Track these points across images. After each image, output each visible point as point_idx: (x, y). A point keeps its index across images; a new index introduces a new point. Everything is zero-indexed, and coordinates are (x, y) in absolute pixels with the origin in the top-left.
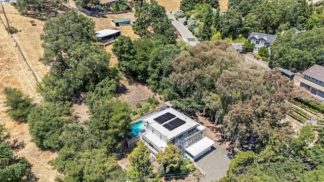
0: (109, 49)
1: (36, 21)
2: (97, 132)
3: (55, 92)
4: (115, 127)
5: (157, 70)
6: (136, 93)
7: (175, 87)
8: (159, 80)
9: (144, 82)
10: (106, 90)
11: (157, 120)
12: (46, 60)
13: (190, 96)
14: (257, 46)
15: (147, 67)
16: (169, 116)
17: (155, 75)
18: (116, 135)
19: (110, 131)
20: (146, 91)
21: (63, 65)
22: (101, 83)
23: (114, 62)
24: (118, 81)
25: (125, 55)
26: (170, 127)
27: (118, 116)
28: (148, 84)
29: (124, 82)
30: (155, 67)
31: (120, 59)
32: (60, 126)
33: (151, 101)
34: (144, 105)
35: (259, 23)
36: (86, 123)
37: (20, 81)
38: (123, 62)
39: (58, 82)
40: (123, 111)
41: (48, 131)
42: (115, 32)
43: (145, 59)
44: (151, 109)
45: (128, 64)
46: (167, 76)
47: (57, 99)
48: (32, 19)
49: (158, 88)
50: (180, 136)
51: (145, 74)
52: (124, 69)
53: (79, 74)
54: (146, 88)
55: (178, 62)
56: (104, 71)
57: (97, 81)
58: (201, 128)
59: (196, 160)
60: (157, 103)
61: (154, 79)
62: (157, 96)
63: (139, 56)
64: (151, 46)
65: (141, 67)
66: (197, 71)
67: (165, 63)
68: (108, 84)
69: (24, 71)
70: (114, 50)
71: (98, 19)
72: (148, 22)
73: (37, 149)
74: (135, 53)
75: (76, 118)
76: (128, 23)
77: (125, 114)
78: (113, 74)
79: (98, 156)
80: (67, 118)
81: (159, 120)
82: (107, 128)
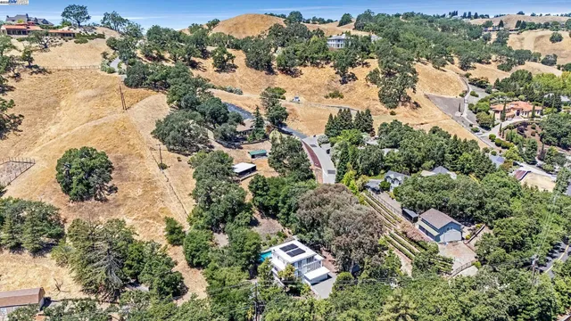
0: (245, 185)
1: (182, 157)
2: (234, 253)
3: (202, 222)
4: (248, 250)
5: (286, 206)
6: (267, 226)
7: (301, 223)
8: (288, 215)
9: (274, 217)
10: (243, 222)
11: (283, 249)
12: (195, 195)
13: (313, 231)
14: (392, 185)
15: (278, 202)
16: (293, 246)
17: (284, 210)
18: (248, 257)
19: (244, 253)
20: (277, 225)
21: (209, 200)
22: (238, 216)
23: (249, 198)
24: (251, 214)
25: (259, 192)
26: (292, 255)
27: (251, 243)
28: (278, 219)
29: (257, 215)
30: (285, 203)
31: (255, 194)
32: (207, 248)
33: (279, 234)
34: (273, 238)
35: (402, 159)
36: (225, 248)
37: (172, 211)
38: (257, 198)
39: (204, 214)
40: (256, 238)
41: (198, 251)
42: (251, 166)
43: (277, 195)
44: (279, 242)
45: (261, 199)
46: (294, 212)
47: (203, 227)
48: (179, 155)
49: (287, 222)
50: (300, 263)
51: (276, 209)
52: (257, 204)
53: (221, 208)
54: (276, 222)
55: (303, 200)
56: (241, 206)
57: (234, 214)
58: (318, 257)
59: (313, 284)
60: (285, 237)
61: (284, 214)
62: (286, 231)
63: (271, 193)
64: (283, 184)
65: (273, 202)
66: (318, 209)
67: (293, 200)
68: (243, 217)
69: (175, 204)
70: (250, 187)
71: (234, 151)
72: (284, 156)
73: (187, 266)
74: (268, 189)
75: (217, 244)
76: (264, 155)
77: (256, 241)
78: (248, 208)
79: (235, 271)
80: (211, 243)
81: (284, 249)
82: (242, 251)
